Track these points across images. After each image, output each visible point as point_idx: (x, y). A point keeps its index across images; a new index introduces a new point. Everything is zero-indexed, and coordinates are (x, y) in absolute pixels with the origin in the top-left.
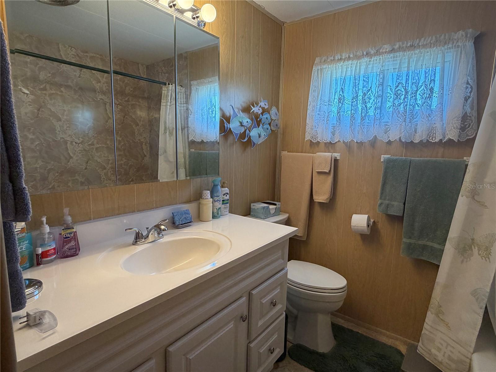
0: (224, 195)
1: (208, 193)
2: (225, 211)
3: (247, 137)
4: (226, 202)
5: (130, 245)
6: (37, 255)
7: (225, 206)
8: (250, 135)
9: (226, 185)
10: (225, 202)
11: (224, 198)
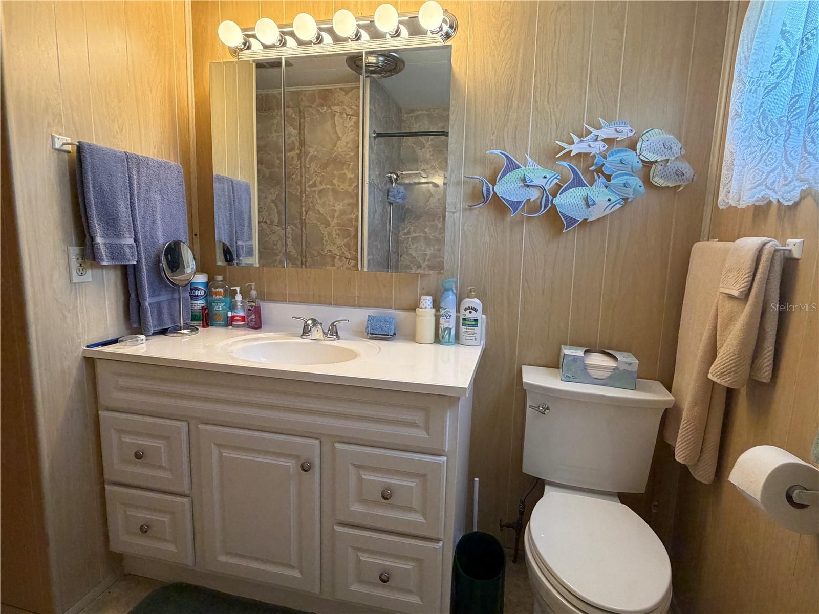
0: (465, 311)
1: (427, 301)
2: (466, 338)
3: (545, 208)
4: (469, 323)
5: (299, 336)
6: (228, 317)
7: (467, 329)
8: (554, 202)
9: (473, 293)
10: (467, 322)
11: (465, 315)
